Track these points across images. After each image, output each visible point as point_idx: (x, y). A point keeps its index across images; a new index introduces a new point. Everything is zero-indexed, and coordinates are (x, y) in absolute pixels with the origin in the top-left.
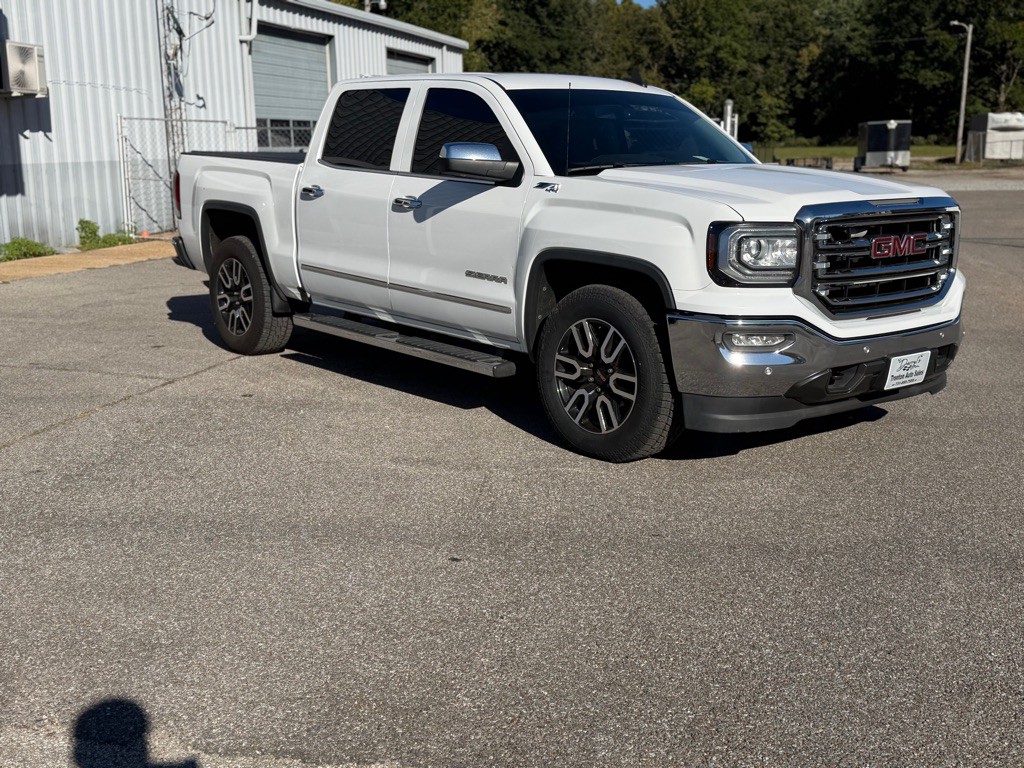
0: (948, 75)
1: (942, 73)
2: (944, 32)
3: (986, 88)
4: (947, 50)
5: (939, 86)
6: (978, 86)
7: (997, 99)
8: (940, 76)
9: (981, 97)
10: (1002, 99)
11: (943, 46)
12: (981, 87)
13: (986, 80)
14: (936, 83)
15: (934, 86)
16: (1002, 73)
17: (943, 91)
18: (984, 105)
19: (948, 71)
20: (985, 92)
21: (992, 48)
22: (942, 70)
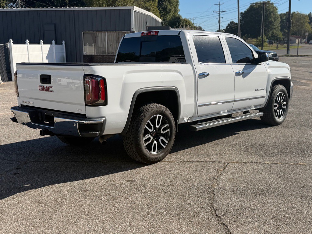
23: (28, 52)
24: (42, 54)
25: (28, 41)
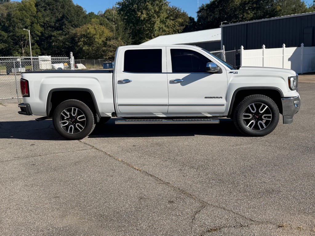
0: (6, 45)
1: (4, 44)
2: (3, 32)
3: (18, 49)
4: (4, 37)
5: (4, 48)
6: (15, 48)
7: (22, 52)
8: (3, 45)
9: (17, 51)
10: (23, 52)
11: (3, 36)
12: (17, 48)
13: (18, 46)
14: (3, 47)
15: (2, 48)
16: (22, 44)
17: (5, 50)
18: (18, 53)
19: (6, 43)
20: (18, 50)
21: (18, 37)
22: (4, 43)
23: (263, 55)
24: (283, 56)
25: (264, 46)
